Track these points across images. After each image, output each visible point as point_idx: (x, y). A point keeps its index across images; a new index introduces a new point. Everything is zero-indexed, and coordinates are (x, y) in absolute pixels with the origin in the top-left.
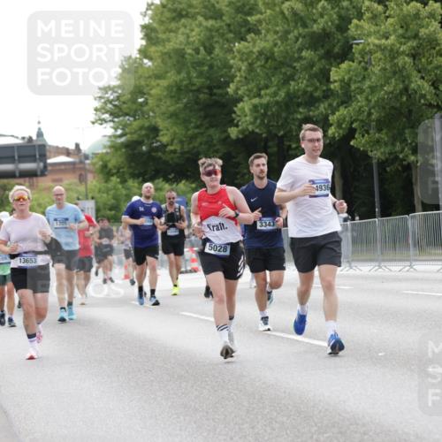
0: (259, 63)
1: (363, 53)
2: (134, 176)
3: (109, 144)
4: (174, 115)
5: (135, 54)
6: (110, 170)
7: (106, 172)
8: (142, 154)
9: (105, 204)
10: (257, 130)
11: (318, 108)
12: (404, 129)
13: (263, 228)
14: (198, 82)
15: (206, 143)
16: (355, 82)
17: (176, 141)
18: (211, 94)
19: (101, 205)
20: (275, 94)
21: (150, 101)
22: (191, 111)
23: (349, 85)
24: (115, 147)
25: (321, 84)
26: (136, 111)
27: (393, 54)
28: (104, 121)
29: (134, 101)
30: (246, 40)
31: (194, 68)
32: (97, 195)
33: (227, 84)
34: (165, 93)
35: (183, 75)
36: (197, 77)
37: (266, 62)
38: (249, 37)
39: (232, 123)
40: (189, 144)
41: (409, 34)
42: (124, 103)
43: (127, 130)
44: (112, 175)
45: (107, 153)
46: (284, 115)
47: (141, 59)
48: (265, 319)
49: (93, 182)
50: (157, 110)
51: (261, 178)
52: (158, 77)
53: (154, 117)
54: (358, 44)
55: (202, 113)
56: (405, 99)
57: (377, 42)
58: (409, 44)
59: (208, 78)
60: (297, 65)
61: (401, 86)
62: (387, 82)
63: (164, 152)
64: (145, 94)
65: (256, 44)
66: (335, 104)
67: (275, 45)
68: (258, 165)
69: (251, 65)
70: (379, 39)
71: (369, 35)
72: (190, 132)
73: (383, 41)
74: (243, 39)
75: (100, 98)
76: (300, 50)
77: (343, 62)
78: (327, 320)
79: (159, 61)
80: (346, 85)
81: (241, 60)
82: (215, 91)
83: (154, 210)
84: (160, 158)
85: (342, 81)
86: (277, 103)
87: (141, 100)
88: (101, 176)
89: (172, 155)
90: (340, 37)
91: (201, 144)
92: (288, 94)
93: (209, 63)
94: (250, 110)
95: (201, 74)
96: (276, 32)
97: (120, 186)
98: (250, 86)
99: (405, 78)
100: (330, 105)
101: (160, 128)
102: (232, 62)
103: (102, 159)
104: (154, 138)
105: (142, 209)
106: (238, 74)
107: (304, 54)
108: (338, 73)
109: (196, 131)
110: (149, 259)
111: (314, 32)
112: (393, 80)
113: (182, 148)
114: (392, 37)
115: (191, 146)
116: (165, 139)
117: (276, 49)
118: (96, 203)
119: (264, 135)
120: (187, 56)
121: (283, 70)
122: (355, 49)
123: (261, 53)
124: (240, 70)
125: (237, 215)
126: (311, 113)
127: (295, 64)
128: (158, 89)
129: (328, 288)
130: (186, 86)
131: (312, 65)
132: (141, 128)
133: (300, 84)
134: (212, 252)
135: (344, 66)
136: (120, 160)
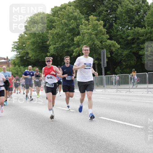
0: (55, 36)
1: (83, 34)
2: (22, 65)
3: (15, 57)
4: (32, 50)
5: (23, 33)
6: (16, 64)
7: (15, 64)
8: (24, 59)
9: (14, 73)
10: (55, 54)
11: (71, 48)
12: (93, 54)
13: (68, 79)
14: (39, 41)
15: (41, 57)
16: (81, 41)
17: (33, 56)
18: (43, 44)
19: (13, 73)
20: (60, 44)
21: (26, 46)
22: (37, 48)
23: (79, 42)
24: (17, 58)
25: (72, 42)
26: (23, 48)
27: (90, 34)
28: (14, 51)
29: (22, 45)
30: (52, 30)
31: (38, 37)
32: (12, 70)
33: (47, 41)
34: (31, 44)
35: (35, 39)
36: (39, 40)
37: (57, 36)
38: (53, 29)
39: (48, 52)
40: (37, 57)
41: (95, 29)
42: (20, 46)
43: (20, 53)
44: (16, 65)
45: (15, 59)
46: (62, 50)
47: (24, 35)
48: (68, 107)
49: (11, 67)
50: (28, 48)
51: (68, 64)
52: (29, 39)
53: (28, 50)
54: (81, 31)
55: (40, 49)
56: (94, 46)
57: (86, 31)
58: (95, 32)
59: (42, 40)
60: (65, 37)
61: (92, 43)
62: (89, 42)
63: (30, 59)
64: (25, 44)
65: (55, 31)
66: (75, 47)
67: (60, 31)
68: (67, 60)
69: (53, 36)
70: (87, 30)
71: (84, 29)
72: (37, 54)
73: (88, 31)
74: (51, 29)
75: (13, 45)
76: (66, 33)
77: (77, 36)
78: (89, 109)
79: (29, 35)
80: (78, 42)
81: (51, 35)
82: (44, 43)
83: (32, 74)
84: (29, 61)
85: (77, 41)
86: (60, 46)
87: (24, 45)
88: (13, 65)
89: (32, 60)
90: (77, 29)
91: (40, 57)
92: (63, 44)
93: (42, 36)
94: (53, 48)
95: (40, 39)
96: (60, 28)
97: (18, 68)
98: (53, 42)
99: (93, 41)
100: (74, 47)
101: (29, 53)
102: (48, 35)
103: (14, 61)
104: (28, 55)
105: (28, 73)
106: (50, 39)
107: (67, 34)
108: (76, 39)
109: (38, 54)
110: (30, 87)
111: (70, 28)
112: (90, 41)
113: (35, 58)
114: (90, 30)
115: (37, 58)
116: (30, 56)
117: (60, 32)
118: (12, 72)
119: (56, 55)
120: (36, 34)
121: (62, 38)
122: (81, 33)
123: (56, 33)
124: (50, 38)
125: (56, 74)
126: (69, 50)
127: (65, 36)
128: (29, 42)
129: (90, 98)
130: (36, 42)
131: (69, 37)
132: (24, 53)
133: (66, 42)
134: (48, 86)
135: (78, 37)
136: (18, 61)
